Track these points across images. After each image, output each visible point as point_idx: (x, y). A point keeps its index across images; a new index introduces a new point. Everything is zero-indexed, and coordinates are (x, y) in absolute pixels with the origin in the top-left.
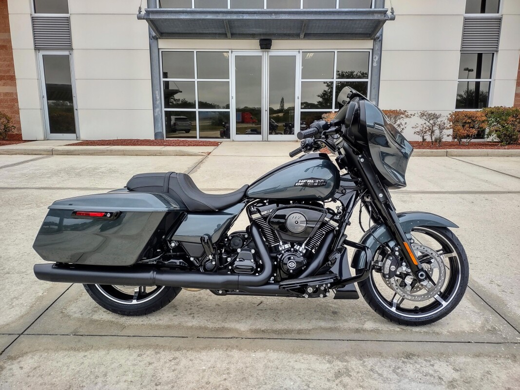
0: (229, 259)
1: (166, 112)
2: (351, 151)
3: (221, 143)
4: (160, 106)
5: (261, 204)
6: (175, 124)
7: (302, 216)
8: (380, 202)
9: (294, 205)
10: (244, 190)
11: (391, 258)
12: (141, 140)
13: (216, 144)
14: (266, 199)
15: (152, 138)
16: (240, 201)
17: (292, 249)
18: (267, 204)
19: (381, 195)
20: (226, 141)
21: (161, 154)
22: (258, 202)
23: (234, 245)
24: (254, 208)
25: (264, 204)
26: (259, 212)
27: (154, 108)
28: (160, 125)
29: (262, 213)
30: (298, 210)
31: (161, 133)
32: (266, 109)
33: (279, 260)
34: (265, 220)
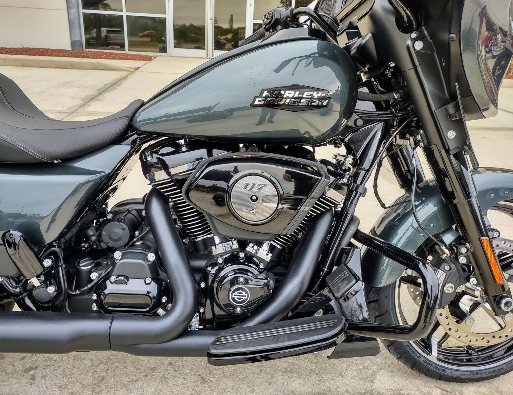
0: (94, 276)
1: (84, 14)
2: (390, 22)
3: (155, 58)
4: (76, 6)
5: (170, 149)
6: (106, 36)
7: (268, 182)
8: (447, 151)
9: (249, 154)
10: (130, 113)
11: (447, 268)
12: (52, 50)
13: (149, 59)
14: (183, 137)
15: (68, 48)
16: (118, 140)
17: (242, 255)
18: (184, 149)
19: (451, 135)
20: (161, 56)
21: (72, 66)
22: (162, 144)
23: (111, 239)
24: (152, 157)
25: (178, 149)
26: (165, 167)
27: (68, 8)
28: (77, 31)
29: (173, 171)
30: (259, 168)
31: (80, 42)
32: (211, 17)
33: (210, 279)
34: (180, 187)
